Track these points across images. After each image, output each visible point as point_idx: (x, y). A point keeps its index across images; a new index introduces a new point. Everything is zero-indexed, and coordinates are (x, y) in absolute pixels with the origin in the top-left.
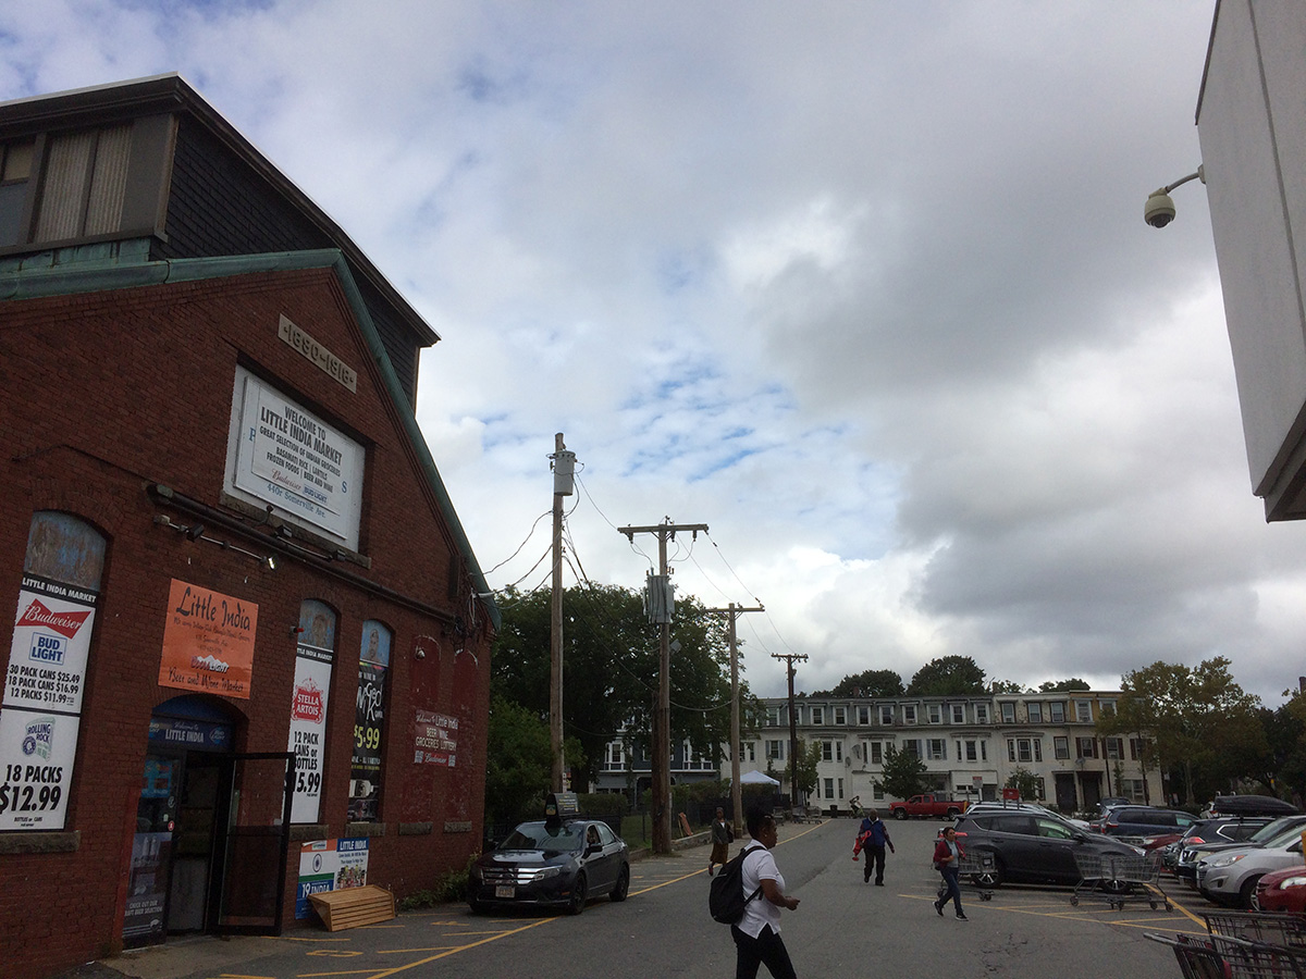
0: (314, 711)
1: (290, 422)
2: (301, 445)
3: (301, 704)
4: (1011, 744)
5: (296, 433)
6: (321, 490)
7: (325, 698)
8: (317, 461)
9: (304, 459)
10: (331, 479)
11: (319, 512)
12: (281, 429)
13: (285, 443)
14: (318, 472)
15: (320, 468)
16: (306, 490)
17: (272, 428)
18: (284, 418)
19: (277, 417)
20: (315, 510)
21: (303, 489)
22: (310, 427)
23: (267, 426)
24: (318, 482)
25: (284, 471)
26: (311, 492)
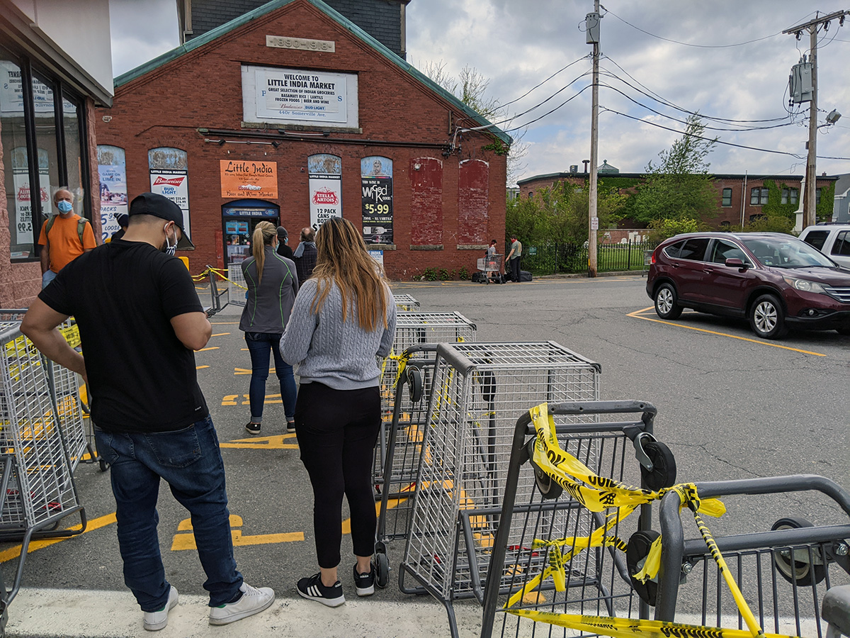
0: (331, 200)
1: (289, 80)
2: (301, 88)
5: (294, 84)
6: (320, 105)
8: (314, 92)
9: (303, 94)
10: (327, 97)
11: (319, 115)
12: (282, 85)
13: (287, 90)
14: (315, 97)
15: (316, 94)
17: (277, 87)
18: (284, 79)
19: (279, 81)
20: (316, 114)
21: (304, 107)
22: (305, 78)
23: (273, 87)
24: (316, 102)
25: (288, 103)
26: (311, 108)
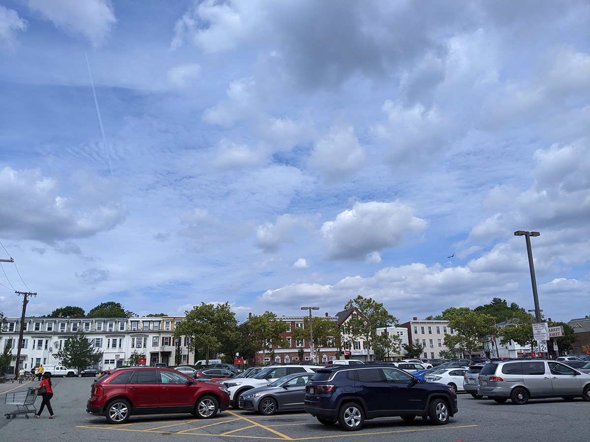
4: (133, 340)
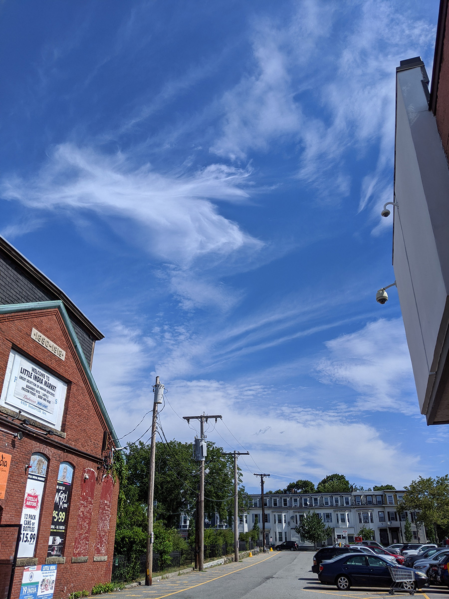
0: (34, 504)
1: (33, 373)
2: (38, 384)
3: (28, 501)
4: (359, 514)
5: (35, 378)
6: (46, 403)
7: (40, 499)
8: (45, 390)
9: (39, 389)
10: (50, 398)
11: (44, 413)
12: (29, 377)
13: (31, 383)
14: (44, 395)
15: (46, 393)
16: (38, 403)
17: (25, 376)
18: (31, 372)
19: (28, 371)
20: (42, 412)
21: (37, 402)
22: (43, 375)
23: (23, 375)
24: (45, 400)
25: (29, 395)
26: (41, 404)
